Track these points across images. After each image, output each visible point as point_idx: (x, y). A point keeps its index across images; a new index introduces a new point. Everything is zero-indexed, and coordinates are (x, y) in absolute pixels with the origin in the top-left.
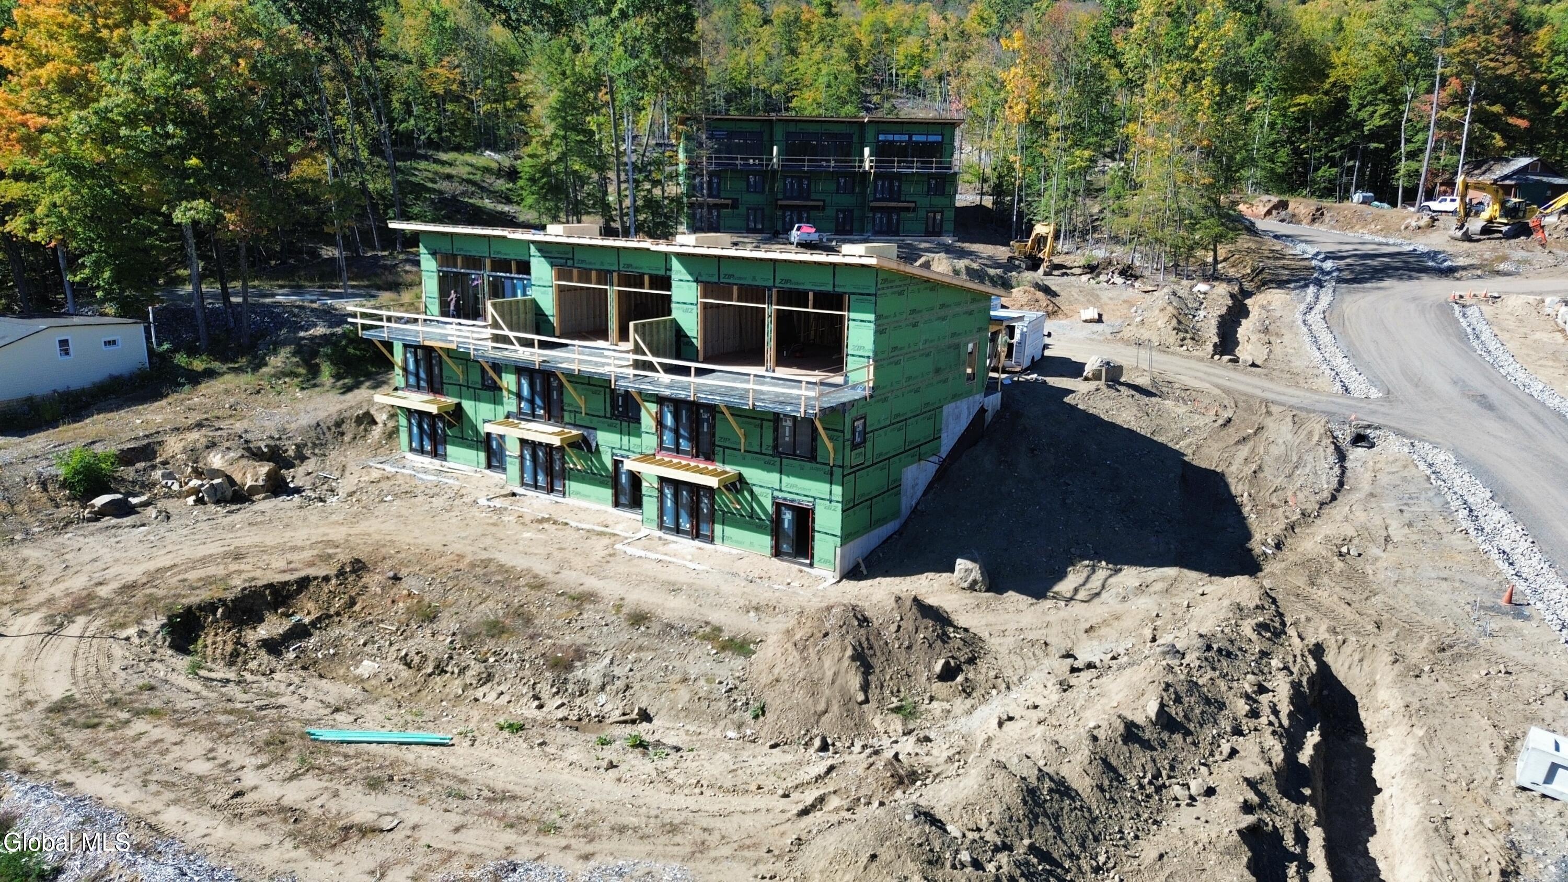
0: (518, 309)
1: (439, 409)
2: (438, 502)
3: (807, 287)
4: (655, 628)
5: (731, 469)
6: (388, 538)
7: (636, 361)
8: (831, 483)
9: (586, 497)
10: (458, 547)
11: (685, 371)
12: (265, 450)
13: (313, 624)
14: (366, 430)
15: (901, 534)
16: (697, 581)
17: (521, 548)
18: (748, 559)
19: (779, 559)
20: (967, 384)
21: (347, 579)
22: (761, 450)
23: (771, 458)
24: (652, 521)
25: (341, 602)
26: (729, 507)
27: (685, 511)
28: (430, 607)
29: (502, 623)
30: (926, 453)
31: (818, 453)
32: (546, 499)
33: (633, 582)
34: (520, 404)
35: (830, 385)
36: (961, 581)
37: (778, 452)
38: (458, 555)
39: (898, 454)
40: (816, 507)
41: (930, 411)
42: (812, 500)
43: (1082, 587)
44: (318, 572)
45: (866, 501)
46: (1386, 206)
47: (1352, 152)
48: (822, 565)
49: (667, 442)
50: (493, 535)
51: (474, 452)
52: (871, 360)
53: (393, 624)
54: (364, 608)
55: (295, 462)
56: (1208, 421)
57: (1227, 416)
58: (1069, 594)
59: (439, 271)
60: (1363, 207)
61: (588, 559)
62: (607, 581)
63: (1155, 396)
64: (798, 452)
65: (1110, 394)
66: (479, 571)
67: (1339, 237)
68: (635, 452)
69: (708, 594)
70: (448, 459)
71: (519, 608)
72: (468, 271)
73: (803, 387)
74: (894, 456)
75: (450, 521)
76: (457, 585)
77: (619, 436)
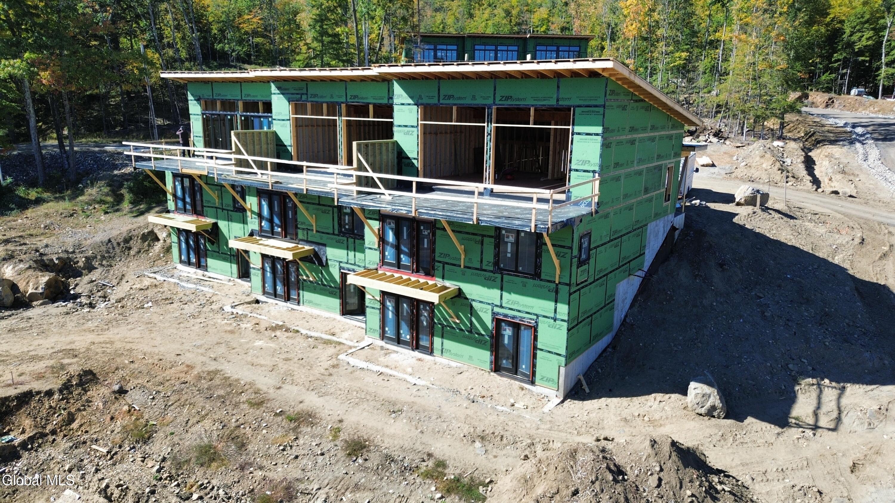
0: (260, 140)
1: (197, 227)
2: (189, 309)
3: (529, 102)
4: (375, 460)
5: (451, 285)
6: (128, 346)
7: (359, 178)
8: (556, 302)
9: (317, 305)
10: (189, 358)
11: (406, 186)
12: (56, 262)
13: (24, 445)
14: (149, 245)
15: (614, 348)
16: (417, 400)
17: (249, 359)
18: (467, 373)
19: (499, 375)
20: (665, 204)
21: (72, 393)
22: (481, 266)
23: (491, 274)
24: (375, 330)
25: (60, 418)
26: (448, 321)
27: (406, 323)
28: (147, 425)
29: (215, 448)
30: (634, 268)
31: (543, 269)
32: (283, 306)
33: (353, 400)
34: (261, 223)
35: (556, 202)
36: (696, 406)
37: (499, 268)
38: (188, 366)
39: (613, 271)
40: (539, 324)
41: (638, 228)
42: (535, 317)
43: (819, 411)
44: (44, 386)
45: (588, 317)
46: (871, 98)
47: (845, 63)
48: (545, 384)
49: (389, 257)
50: (227, 343)
51: (229, 264)
52: (597, 175)
53: (106, 445)
54: (81, 426)
55: (84, 272)
56: (847, 239)
57: (859, 235)
58: (811, 421)
59: (203, 114)
60: (858, 97)
61: (312, 372)
62: (327, 398)
63: (796, 219)
64: (521, 268)
65: (765, 216)
66: (204, 384)
67: (853, 114)
68: (359, 266)
69: (430, 418)
70: (209, 270)
71: (235, 430)
72: (225, 113)
73: (535, 200)
74: (611, 272)
75: (193, 328)
76: (179, 400)
77: (345, 252)
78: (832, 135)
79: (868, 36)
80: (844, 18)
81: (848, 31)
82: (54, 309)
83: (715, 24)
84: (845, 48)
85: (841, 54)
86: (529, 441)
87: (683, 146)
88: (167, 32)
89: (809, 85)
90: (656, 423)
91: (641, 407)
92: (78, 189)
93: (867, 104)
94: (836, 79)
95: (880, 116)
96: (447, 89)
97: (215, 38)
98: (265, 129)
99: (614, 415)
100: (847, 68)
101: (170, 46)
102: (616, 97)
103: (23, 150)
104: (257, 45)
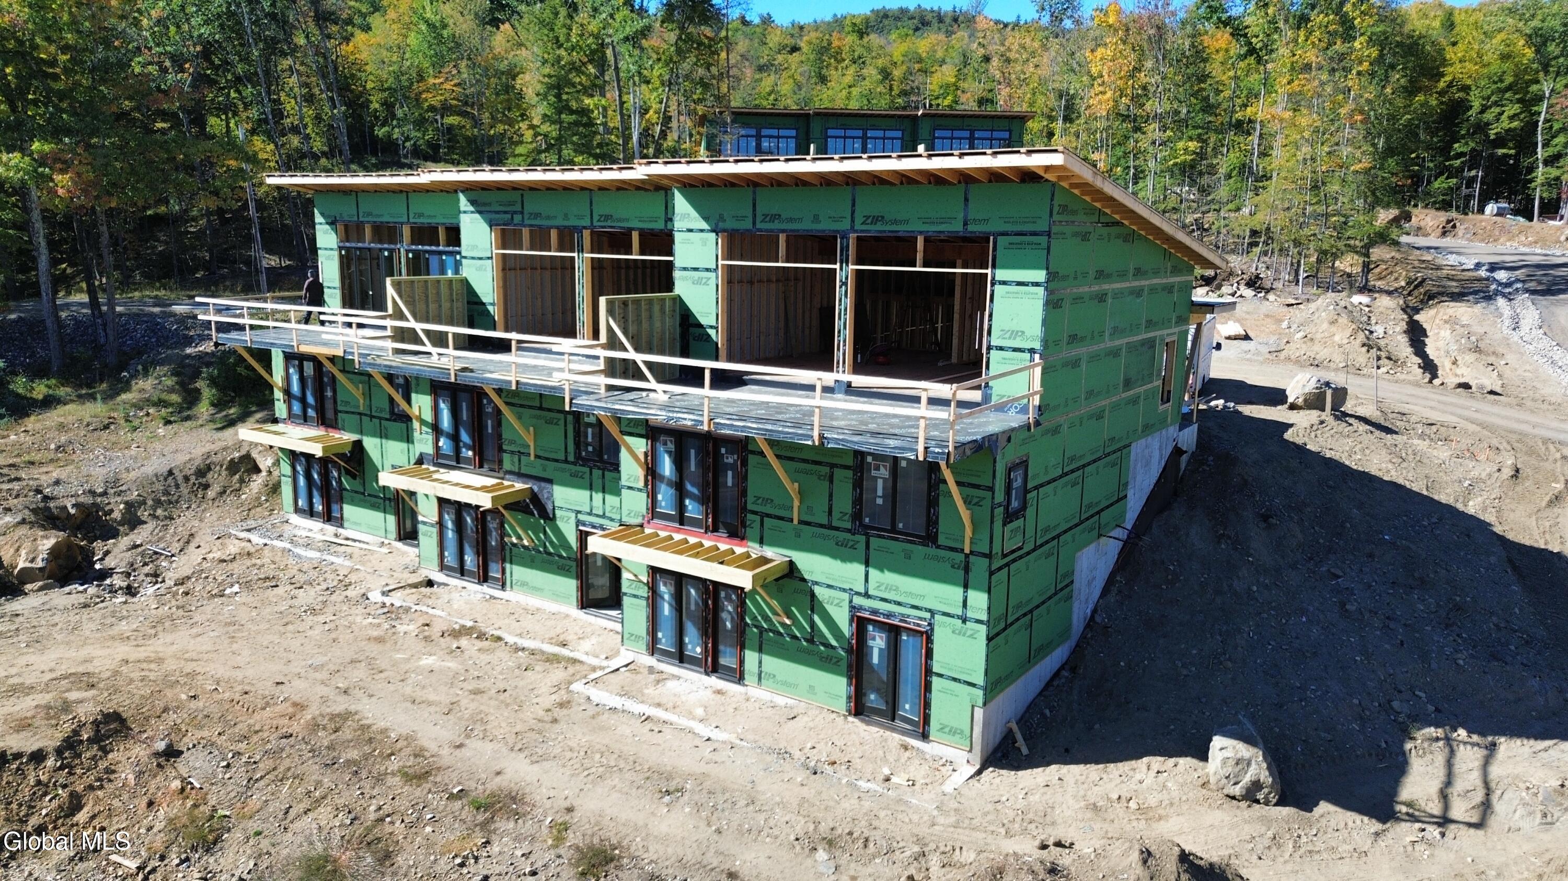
0: (438, 294)
1: (325, 449)
2: (307, 597)
3: (915, 226)
5: (776, 555)
6: (189, 667)
7: (610, 361)
8: (966, 587)
9: (536, 590)
10: (298, 689)
11: (692, 377)
12: (72, 511)
14: (242, 481)
15: (1073, 670)
16: (713, 770)
17: (408, 690)
18: (806, 718)
19: (863, 721)
20: (1162, 408)
21: (79, 756)
22: (830, 521)
23: (848, 536)
24: (638, 637)
25: (55, 803)
26: (771, 620)
27: (694, 624)
28: (212, 817)
29: (335, 861)
30: (1107, 524)
31: (941, 528)
32: (475, 592)
33: (593, 770)
34: (437, 441)
35: (961, 404)
36: (1224, 781)
37: (862, 525)
38: (295, 704)
39: (1070, 529)
40: (936, 628)
41: (1114, 452)
42: (928, 615)
43: (1450, 790)
44: (28, 744)
45: (1025, 615)
46: (1521, 219)
47: (1474, 160)
48: (947, 738)
49: (663, 504)
50: (370, 661)
51: (380, 515)
52: (1037, 356)
53: (136, 854)
54: (93, 817)
55: (121, 528)
56: (1488, 470)
57: (1509, 462)
58: (1435, 808)
59: (340, 248)
60: (1499, 219)
61: (521, 715)
62: (546, 765)
63: (1396, 433)
64: (901, 525)
65: (1340, 429)
66: (324, 738)
67: (1491, 248)
68: (612, 520)
69: (734, 803)
70: (346, 524)
71: (374, 827)
72: (379, 246)
73: (924, 400)
74: (1065, 532)
75: (309, 633)
76: (274, 769)
77: (587, 493)
78: (1454, 284)
79: (1512, 112)
80: (1469, 82)
81: (1476, 104)
82: (61, 597)
83: (1245, 92)
84: (1473, 134)
85: (1467, 144)
86: (916, 849)
87: (1193, 304)
88: (290, 105)
89: (1411, 197)
90: (1151, 814)
91: (1123, 782)
92: (120, 380)
93: (1515, 230)
94: (1458, 188)
95: (1539, 251)
96: (768, 203)
97: (377, 118)
98: (450, 274)
99: (1074, 797)
100: (1477, 168)
101: (295, 130)
102: (1071, 218)
103: (28, 311)
104: (450, 128)
